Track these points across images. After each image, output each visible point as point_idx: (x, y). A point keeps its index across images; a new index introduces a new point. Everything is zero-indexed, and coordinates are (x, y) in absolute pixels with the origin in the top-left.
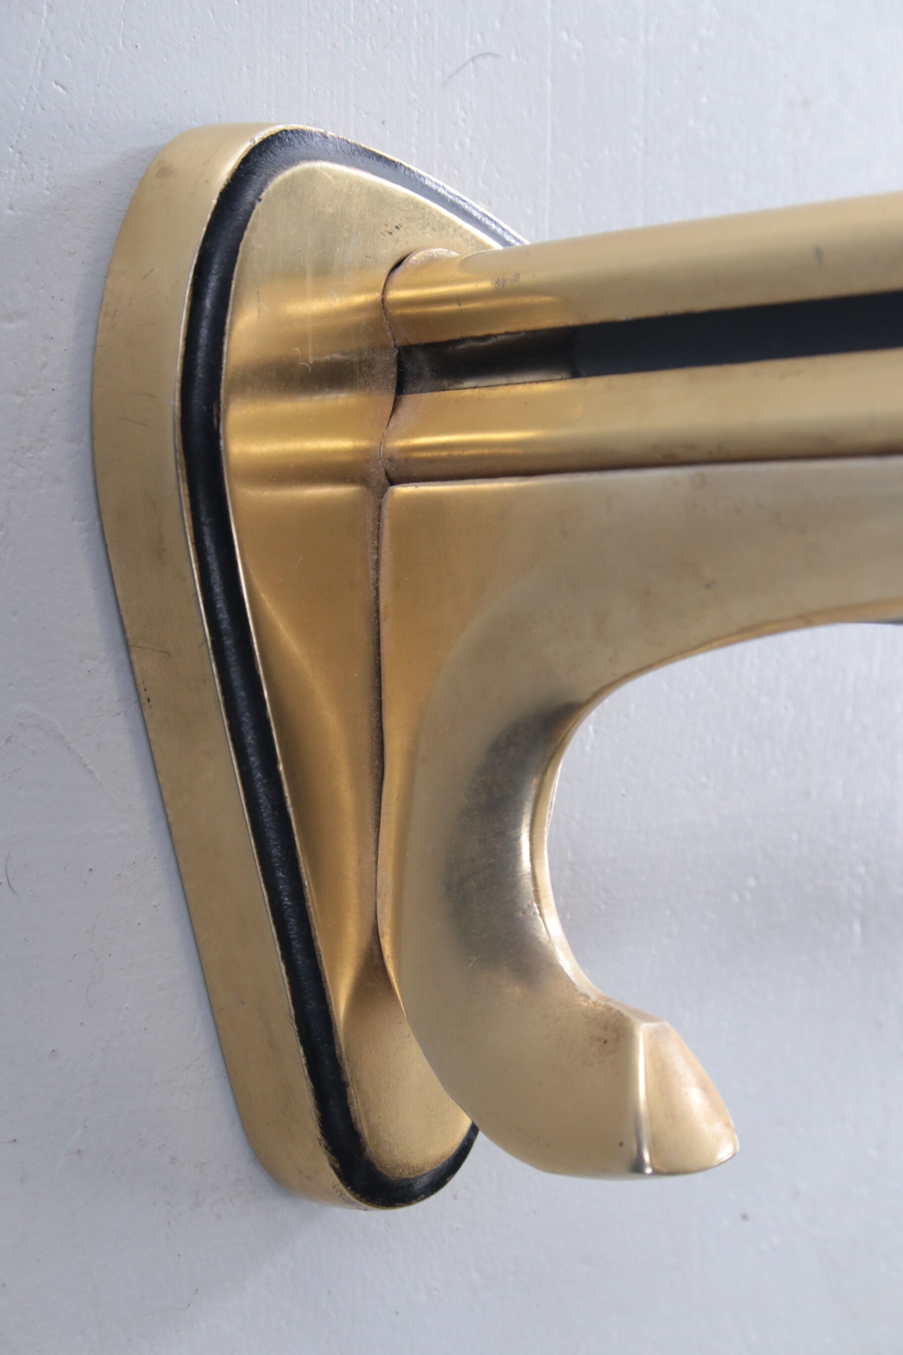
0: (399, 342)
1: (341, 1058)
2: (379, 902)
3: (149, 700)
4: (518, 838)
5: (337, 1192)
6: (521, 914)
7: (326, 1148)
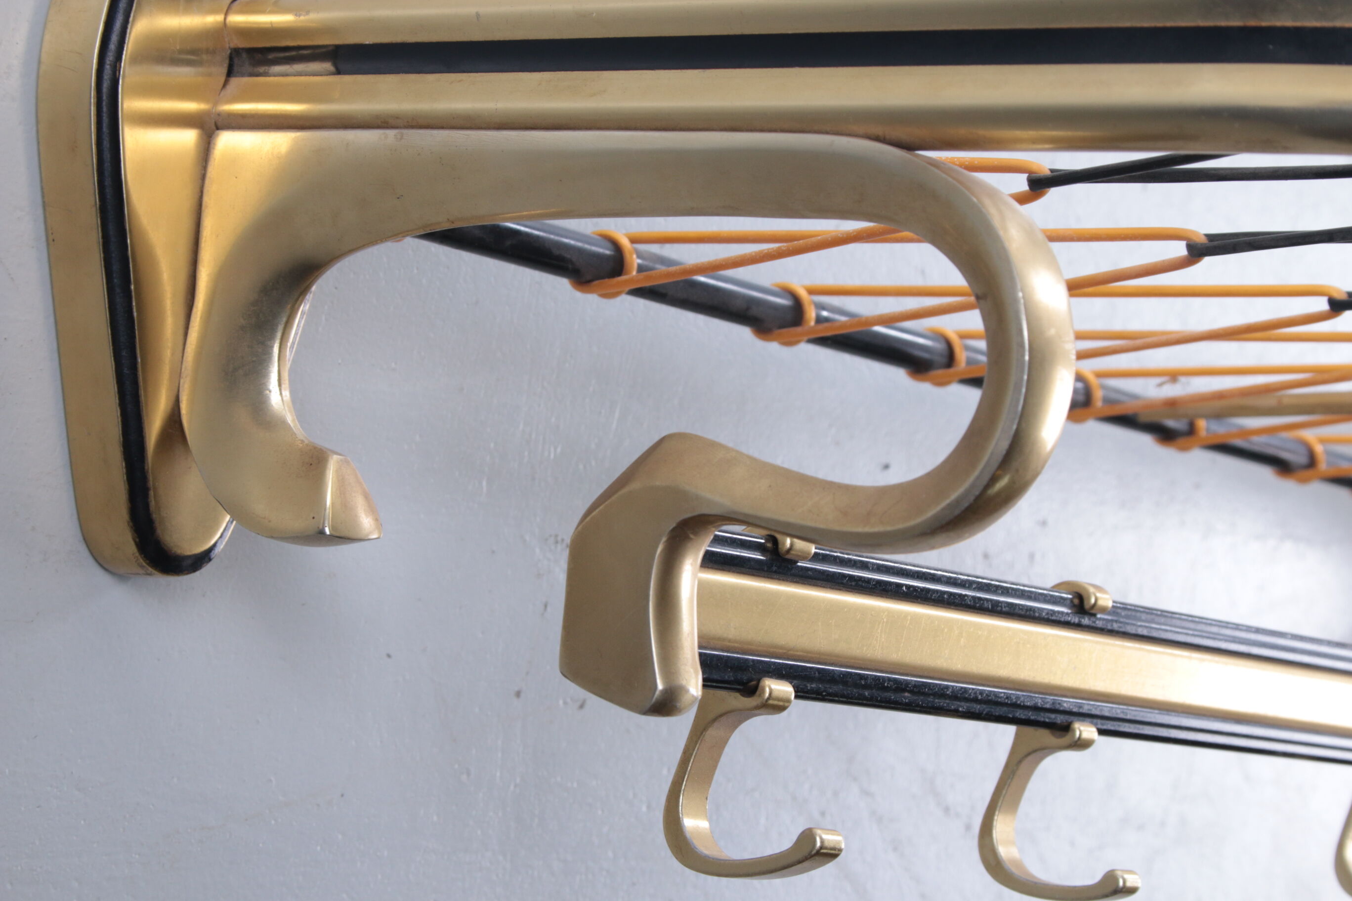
0: (232, 46)
1: (148, 472)
2: (182, 381)
3: (53, 240)
4: (272, 347)
5: (134, 558)
6: (268, 392)
7: (132, 528)
